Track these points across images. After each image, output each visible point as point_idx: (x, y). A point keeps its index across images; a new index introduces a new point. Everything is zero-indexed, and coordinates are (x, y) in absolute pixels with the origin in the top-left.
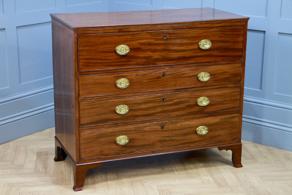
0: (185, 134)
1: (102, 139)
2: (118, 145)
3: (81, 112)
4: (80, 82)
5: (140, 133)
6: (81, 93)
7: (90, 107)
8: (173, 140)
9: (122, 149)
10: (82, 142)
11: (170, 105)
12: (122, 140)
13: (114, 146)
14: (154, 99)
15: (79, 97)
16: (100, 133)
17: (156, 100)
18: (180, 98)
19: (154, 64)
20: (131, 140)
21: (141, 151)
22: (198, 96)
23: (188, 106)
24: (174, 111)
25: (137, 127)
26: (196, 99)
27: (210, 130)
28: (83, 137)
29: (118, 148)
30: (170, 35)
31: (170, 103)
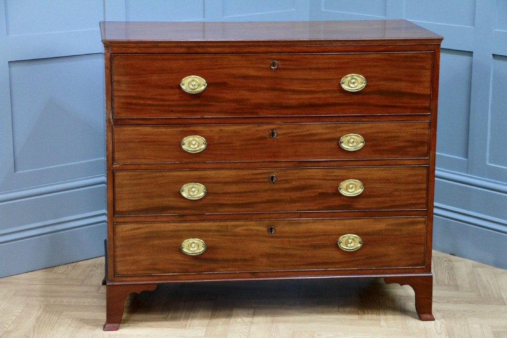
0: (315, 247)
1: (156, 242)
2: (185, 255)
3: (117, 190)
4: (116, 137)
5: (228, 237)
6: (117, 155)
7: (134, 182)
8: (292, 256)
9: (193, 263)
10: (118, 243)
11: (286, 190)
12: (193, 246)
13: (178, 257)
14: (254, 177)
15: (113, 164)
16: (151, 230)
17: (257, 179)
18: (305, 179)
19: (253, 113)
20: (208, 249)
21: (228, 269)
22: (340, 178)
23: (321, 194)
24: (293, 201)
25: (222, 226)
26: (336, 182)
27: (364, 244)
28: (120, 235)
29: (184, 261)
30: (283, 63)
31: (287, 186)
